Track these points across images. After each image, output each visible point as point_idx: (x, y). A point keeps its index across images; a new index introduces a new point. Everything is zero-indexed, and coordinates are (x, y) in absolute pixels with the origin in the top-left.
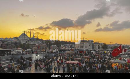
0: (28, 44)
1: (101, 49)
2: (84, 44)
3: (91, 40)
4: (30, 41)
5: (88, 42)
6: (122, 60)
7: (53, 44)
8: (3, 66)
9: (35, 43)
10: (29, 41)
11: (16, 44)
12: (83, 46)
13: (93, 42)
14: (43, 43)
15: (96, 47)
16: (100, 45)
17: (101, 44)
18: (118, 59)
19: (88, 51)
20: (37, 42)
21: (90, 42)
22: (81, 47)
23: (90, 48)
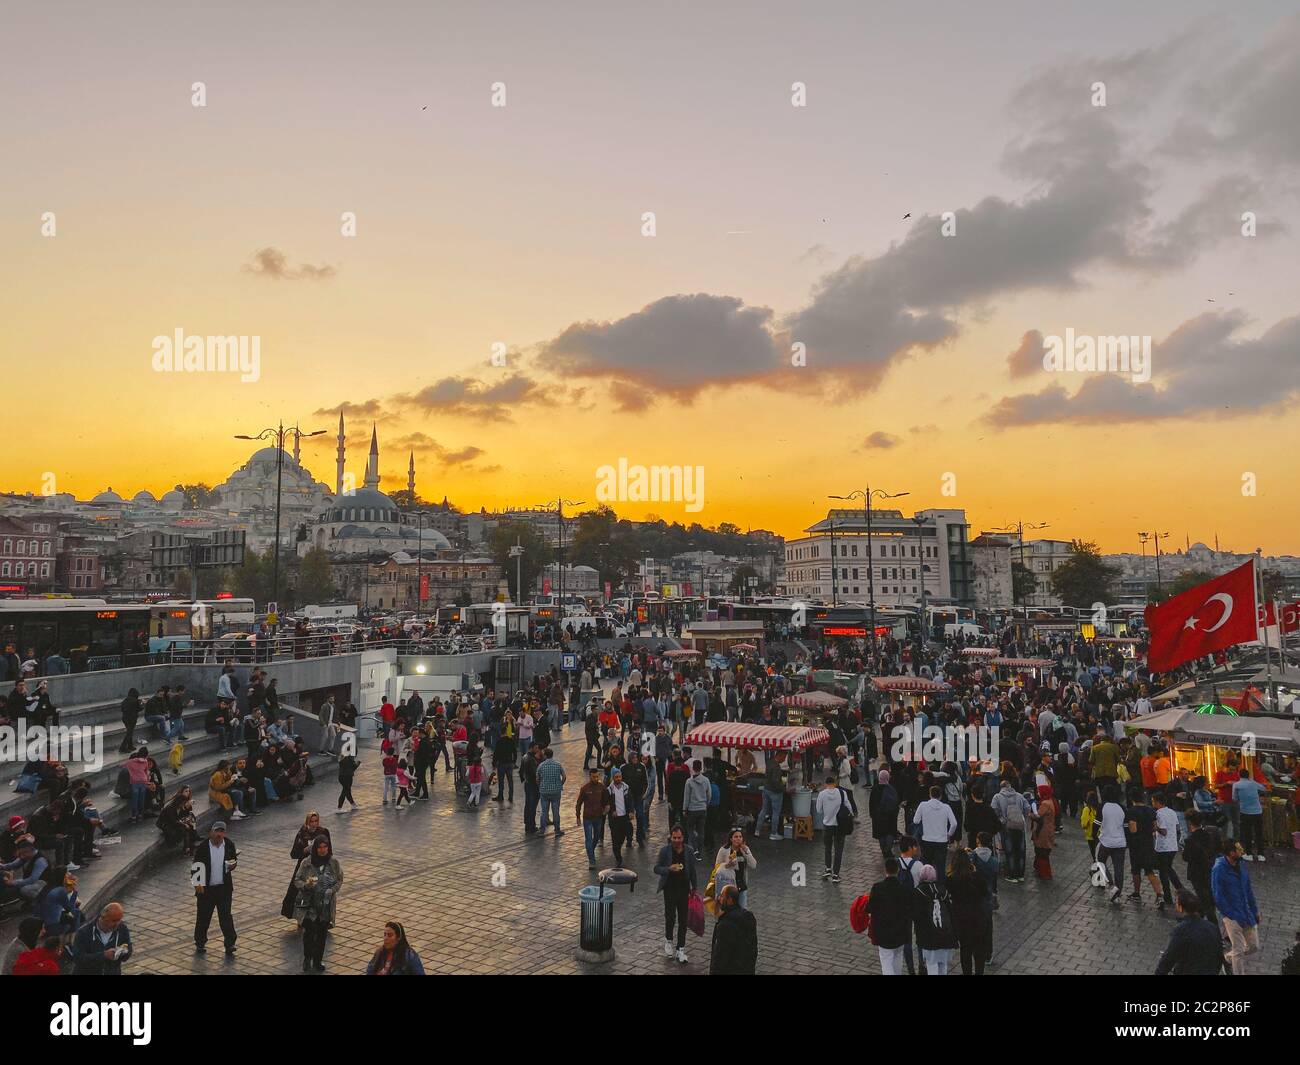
0: (317, 555)
1: (1045, 600)
2: (876, 553)
3: (941, 514)
4: (339, 526)
5: (908, 532)
6: (1261, 712)
7: (560, 555)
9: (384, 545)
10: (327, 528)
11: (198, 552)
12: (864, 574)
13: (963, 528)
14: (464, 544)
15: (996, 587)
16: (1035, 567)
17: (1045, 549)
18: (1217, 702)
19: (911, 627)
20: (404, 535)
21: (932, 532)
22: (841, 583)
23: (935, 593)
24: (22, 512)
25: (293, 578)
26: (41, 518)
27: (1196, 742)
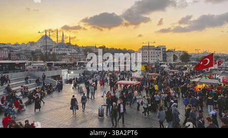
0: (54, 53)
1: (178, 61)
2: (150, 53)
3: (162, 46)
4: (57, 49)
5: (155, 49)
6: (213, 79)
7: (96, 54)
8: (13, 89)
9: (66, 52)
10: (55, 49)
11: (33, 53)
12: (148, 57)
13: (165, 49)
14: (79, 52)
15: (170, 59)
16: (177, 55)
17: (179, 52)
18: (206, 77)
19: (155, 65)
20: (69, 50)
21: (160, 49)
22: (144, 58)
23: (160, 60)
24: (2, 46)
25: (50, 57)
26: (5, 47)
27: (201, 83)
